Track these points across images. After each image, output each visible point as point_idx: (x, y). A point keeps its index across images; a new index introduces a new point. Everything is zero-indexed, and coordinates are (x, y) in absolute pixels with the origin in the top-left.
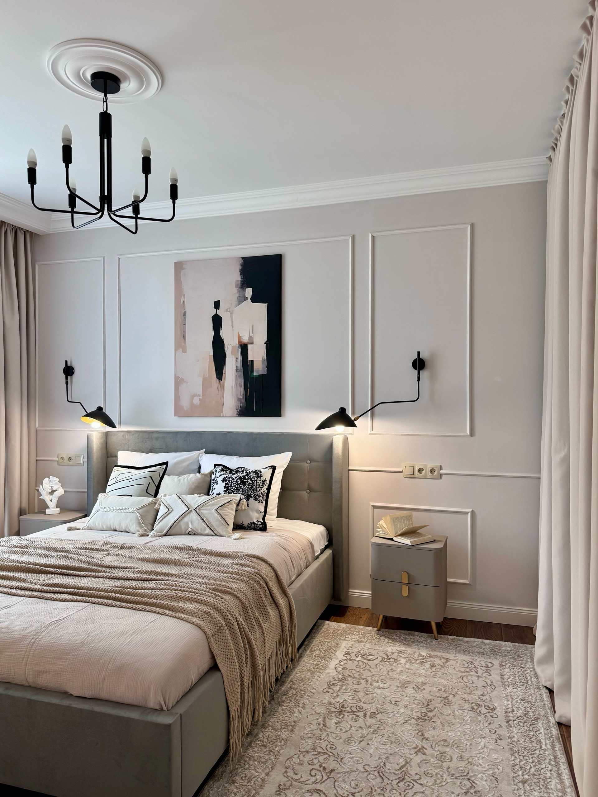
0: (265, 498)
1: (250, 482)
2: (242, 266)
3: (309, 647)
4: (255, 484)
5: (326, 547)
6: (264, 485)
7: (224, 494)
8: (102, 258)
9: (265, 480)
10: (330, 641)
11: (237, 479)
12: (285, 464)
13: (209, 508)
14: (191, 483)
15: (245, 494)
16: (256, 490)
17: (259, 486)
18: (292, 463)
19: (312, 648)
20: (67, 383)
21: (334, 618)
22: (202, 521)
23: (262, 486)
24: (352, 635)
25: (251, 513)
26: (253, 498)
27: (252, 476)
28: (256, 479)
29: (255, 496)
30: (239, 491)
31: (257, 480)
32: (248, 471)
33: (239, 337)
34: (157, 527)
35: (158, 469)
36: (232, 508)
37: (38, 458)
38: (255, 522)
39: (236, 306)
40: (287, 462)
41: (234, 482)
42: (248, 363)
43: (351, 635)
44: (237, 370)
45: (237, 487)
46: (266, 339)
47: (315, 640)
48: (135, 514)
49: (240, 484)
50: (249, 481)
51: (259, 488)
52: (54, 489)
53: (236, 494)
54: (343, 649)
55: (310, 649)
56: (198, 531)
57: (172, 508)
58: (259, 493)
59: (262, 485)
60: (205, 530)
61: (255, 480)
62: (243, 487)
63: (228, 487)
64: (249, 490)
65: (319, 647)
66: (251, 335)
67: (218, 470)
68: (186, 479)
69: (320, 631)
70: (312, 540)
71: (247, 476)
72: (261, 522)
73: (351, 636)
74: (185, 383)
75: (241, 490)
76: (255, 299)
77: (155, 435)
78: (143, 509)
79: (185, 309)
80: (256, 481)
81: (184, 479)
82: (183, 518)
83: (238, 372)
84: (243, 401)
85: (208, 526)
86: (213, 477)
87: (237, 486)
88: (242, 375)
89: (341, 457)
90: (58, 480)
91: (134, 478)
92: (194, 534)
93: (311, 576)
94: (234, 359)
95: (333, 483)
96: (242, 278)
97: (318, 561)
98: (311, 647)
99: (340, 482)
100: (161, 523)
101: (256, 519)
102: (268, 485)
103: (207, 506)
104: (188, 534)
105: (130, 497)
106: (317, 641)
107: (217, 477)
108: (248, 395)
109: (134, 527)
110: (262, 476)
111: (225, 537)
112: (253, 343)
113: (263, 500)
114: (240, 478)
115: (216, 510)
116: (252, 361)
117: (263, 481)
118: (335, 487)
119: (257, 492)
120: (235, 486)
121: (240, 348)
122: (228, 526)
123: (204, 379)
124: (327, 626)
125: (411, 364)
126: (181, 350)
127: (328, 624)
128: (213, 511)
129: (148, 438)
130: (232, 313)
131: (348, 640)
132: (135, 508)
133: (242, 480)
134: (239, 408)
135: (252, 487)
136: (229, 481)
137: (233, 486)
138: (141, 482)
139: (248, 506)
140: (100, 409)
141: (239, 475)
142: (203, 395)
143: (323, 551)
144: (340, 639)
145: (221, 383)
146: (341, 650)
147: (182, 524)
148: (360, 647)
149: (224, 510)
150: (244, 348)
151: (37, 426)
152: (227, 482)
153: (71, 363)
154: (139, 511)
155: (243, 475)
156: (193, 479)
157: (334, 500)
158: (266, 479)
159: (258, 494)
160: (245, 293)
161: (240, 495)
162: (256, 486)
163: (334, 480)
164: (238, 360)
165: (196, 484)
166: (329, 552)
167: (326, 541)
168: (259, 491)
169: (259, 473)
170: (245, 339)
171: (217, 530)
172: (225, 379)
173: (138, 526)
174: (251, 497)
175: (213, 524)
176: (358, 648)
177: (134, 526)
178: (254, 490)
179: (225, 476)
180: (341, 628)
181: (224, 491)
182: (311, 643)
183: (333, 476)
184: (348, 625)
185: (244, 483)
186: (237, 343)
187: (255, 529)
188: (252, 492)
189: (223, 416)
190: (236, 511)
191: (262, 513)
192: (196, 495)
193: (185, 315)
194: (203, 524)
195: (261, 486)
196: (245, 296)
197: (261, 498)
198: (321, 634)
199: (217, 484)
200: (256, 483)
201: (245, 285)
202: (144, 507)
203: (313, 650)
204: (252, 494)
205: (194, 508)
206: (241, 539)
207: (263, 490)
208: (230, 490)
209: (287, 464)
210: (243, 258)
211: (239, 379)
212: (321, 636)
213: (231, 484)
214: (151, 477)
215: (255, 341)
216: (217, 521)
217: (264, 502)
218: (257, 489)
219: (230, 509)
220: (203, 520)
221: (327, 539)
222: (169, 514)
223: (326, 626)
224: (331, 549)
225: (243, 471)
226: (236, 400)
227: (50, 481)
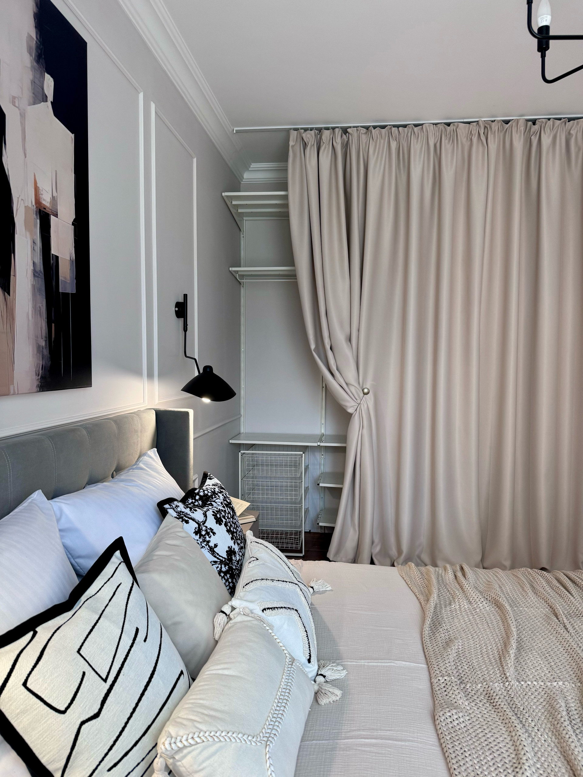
2: (37, 5)
33: (35, 188)
39: (30, 105)
42: (52, 262)
46: (74, 217)
66: (55, 194)
83: (37, 278)
88: (43, 288)
94: (29, 242)
96: (38, 37)
108: (53, 340)
112: (57, 215)
116: (58, 259)
121: (38, 216)
130: (23, 116)
134: (41, 371)
145: (9, 302)
150: (45, 221)
160: (43, 83)
164: (36, 248)
170: (46, 200)
172: (14, 292)
186: (34, 203)
189: (14, 394)
196: (43, 89)
201: (43, 62)
211: (38, 298)
215: (60, 211)
226: (35, 351)
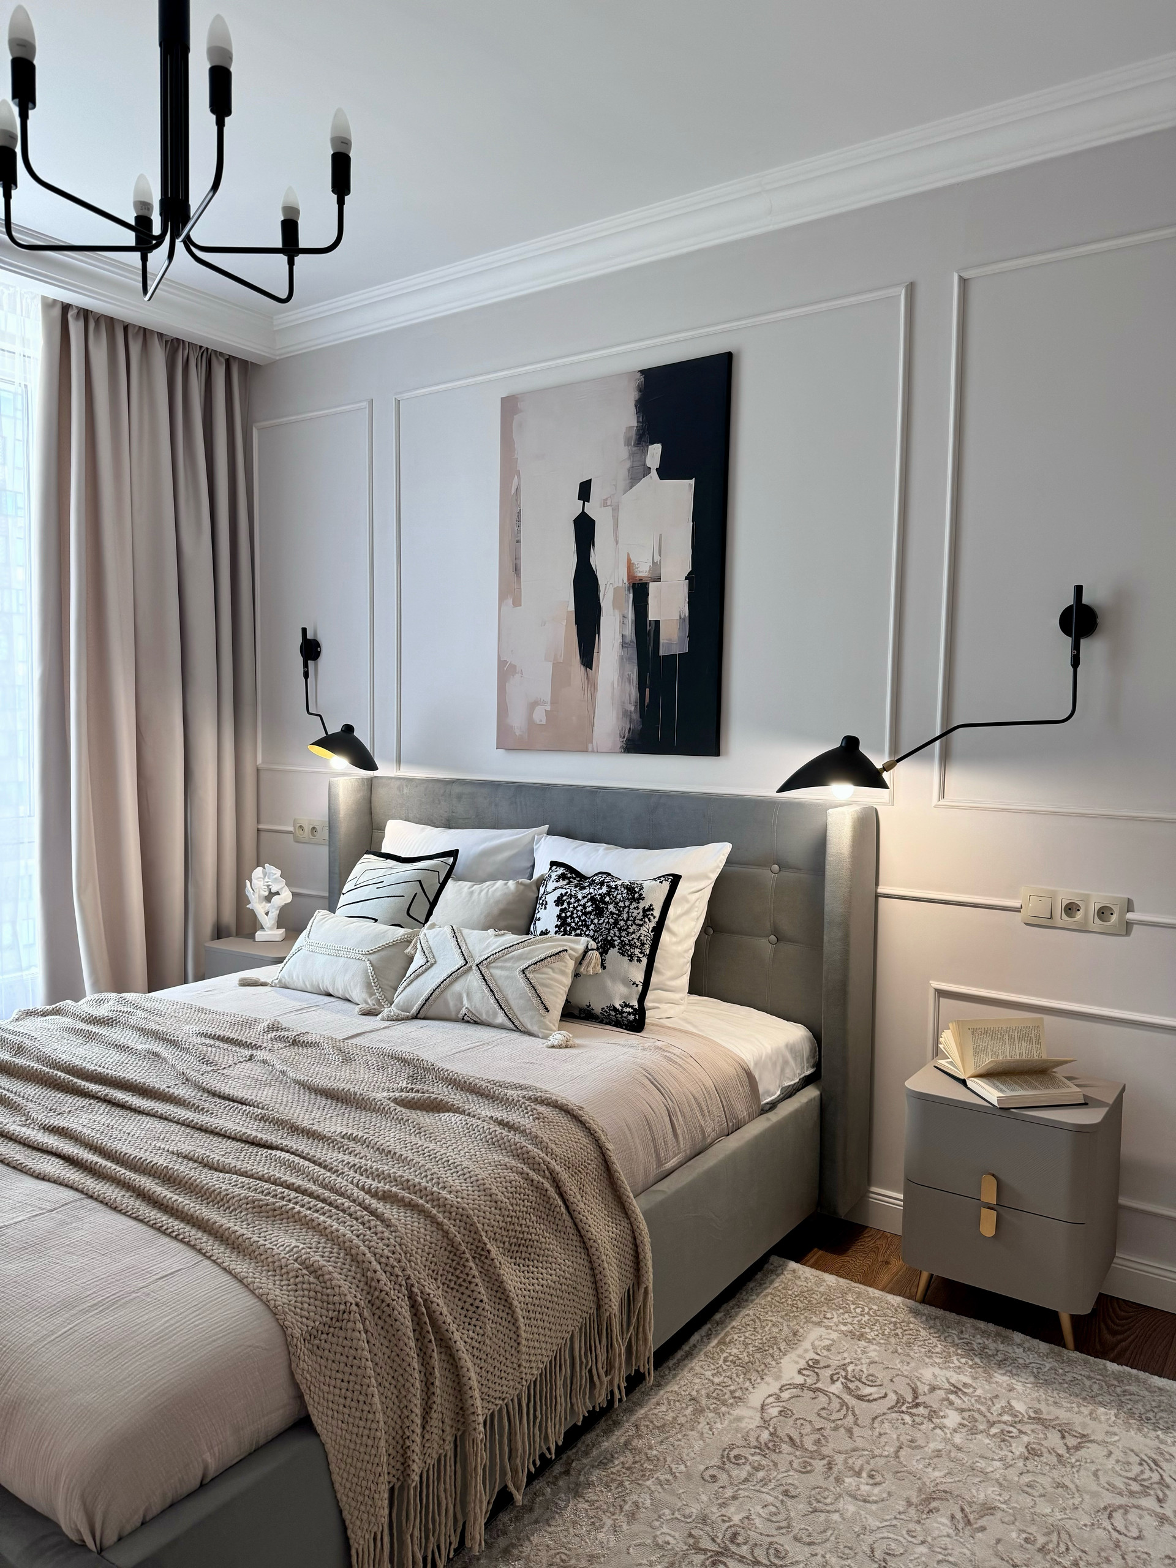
0: (648, 952)
1: (614, 910)
2: (640, 390)
3: (723, 1329)
4: (625, 916)
5: (806, 1081)
6: (647, 920)
7: (556, 933)
8: (365, 404)
9: (651, 908)
10: (781, 1320)
11: (586, 900)
12: (713, 871)
13: (509, 964)
14: (492, 901)
15: (601, 938)
16: (625, 930)
17: (634, 921)
18: (732, 869)
19: (726, 1335)
20: (306, 675)
21: (818, 1255)
22: (488, 994)
23: (641, 923)
24: (843, 1314)
25: (609, 983)
26: (616, 950)
27: (619, 897)
28: (627, 903)
29: (623, 944)
30: (588, 929)
31: (629, 907)
32: (613, 884)
33: (630, 566)
34: (399, 999)
35: (436, 865)
36: (563, 968)
37: (261, 826)
38: (618, 1007)
39: (625, 492)
40: (718, 867)
41: (579, 908)
42: (648, 628)
43: (841, 1311)
44: (624, 645)
45: (585, 920)
46: (688, 568)
47: (745, 1311)
48: (363, 963)
49: (590, 913)
50: (611, 907)
51: (634, 927)
52: (273, 891)
53: (580, 935)
54: (806, 1351)
55: (722, 1335)
56: (481, 1015)
57: (434, 957)
58: (633, 939)
59: (641, 920)
60: (495, 1014)
61: (625, 907)
62: (596, 921)
63: (566, 917)
64: (609, 929)
65: (747, 1334)
66: (657, 559)
67: (554, 876)
68: (484, 892)
69: (766, 1288)
70: (756, 1064)
71: (609, 895)
72: (632, 1007)
73: (839, 1316)
74: (517, 676)
75: (592, 927)
76: (665, 472)
77: (457, 789)
78: (380, 953)
79: (519, 505)
80: (626, 909)
81: (481, 891)
82: (451, 983)
83: (626, 648)
84: (636, 716)
85: (501, 1008)
86: (542, 890)
87: (583, 918)
88: (635, 657)
89: (847, 861)
90: (279, 872)
91: (388, 880)
92: (476, 1023)
93: (733, 1158)
94: (618, 618)
95: (826, 925)
96: (641, 419)
97: (768, 1119)
98: (728, 1329)
99: (845, 924)
100: (408, 989)
101: (620, 999)
102: (656, 919)
103: (506, 961)
104: (463, 1020)
105: (371, 923)
106: (748, 1315)
107: (548, 893)
108: (646, 704)
109: (358, 993)
110: (643, 899)
111: (538, 1037)
112: (659, 580)
113: (641, 955)
114: (593, 899)
115: (523, 971)
116: (657, 623)
117: (644, 911)
118: (831, 936)
119: (628, 935)
120: (579, 917)
121: (631, 591)
122: (545, 1011)
123: (556, 665)
124: (789, 1276)
125: (1056, 622)
126: (510, 601)
127: (794, 1271)
128: (517, 973)
129: (442, 795)
130: (616, 509)
131: (828, 1327)
132: (365, 950)
133: (596, 905)
134: (627, 734)
135: (616, 922)
136: (569, 903)
137: (575, 915)
138: (398, 890)
139: (604, 967)
140: (348, 729)
141: (592, 890)
142: (554, 701)
143: (789, 1093)
144: (808, 1320)
145: (590, 675)
146: (800, 1351)
147: (449, 995)
148: (849, 1353)
149: (543, 974)
150: (640, 591)
151: (259, 761)
152: (565, 905)
153: (315, 634)
154: (371, 957)
155: (600, 892)
156: (498, 894)
157: (825, 967)
158: (651, 905)
159: (629, 941)
160: (645, 458)
161: (589, 939)
162: (626, 921)
163: (827, 918)
164: (626, 621)
165: (501, 906)
166: (811, 1093)
167: (806, 1065)
168: (634, 933)
169: (637, 889)
170: (643, 571)
171: (521, 1019)
172: (598, 666)
173: (365, 990)
174: (614, 947)
175: (513, 1003)
176: (845, 1355)
177: (358, 989)
178: (620, 930)
179: (563, 891)
180: (822, 1289)
181: (556, 926)
182: (732, 1318)
183: (827, 909)
184: (843, 1282)
185: (599, 912)
186: (626, 581)
187: (618, 1024)
188: (615, 935)
189: (593, 752)
190: (577, 975)
191: (637, 986)
192: (491, 932)
193: (519, 521)
194: (492, 1001)
195: (638, 922)
196: (644, 465)
197: (637, 951)
198: (766, 1296)
199: (545, 908)
200: (628, 912)
201: (647, 438)
202: (383, 948)
203: (727, 1340)
204: (616, 938)
205: (477, 962)
206: (566, 1047)
207: (643, 931)
208: (569, 925)
209: (719, 871)
210: (642, 372)
211: (628, 666)
212: (763, 1302)
213: (572, 913)
214: (420, 881)
215: (664, 573)
216: (521, 998)
217: (645, 960)
218: (628, 928)
219: (556, 971)
220: (492, 991)
221: (812, 1061)
222: (426, 970)
223: (787, 1275)
224: (818, 1088)
225: (602, 884)
226: (621, 715)
227: (265, 874)
